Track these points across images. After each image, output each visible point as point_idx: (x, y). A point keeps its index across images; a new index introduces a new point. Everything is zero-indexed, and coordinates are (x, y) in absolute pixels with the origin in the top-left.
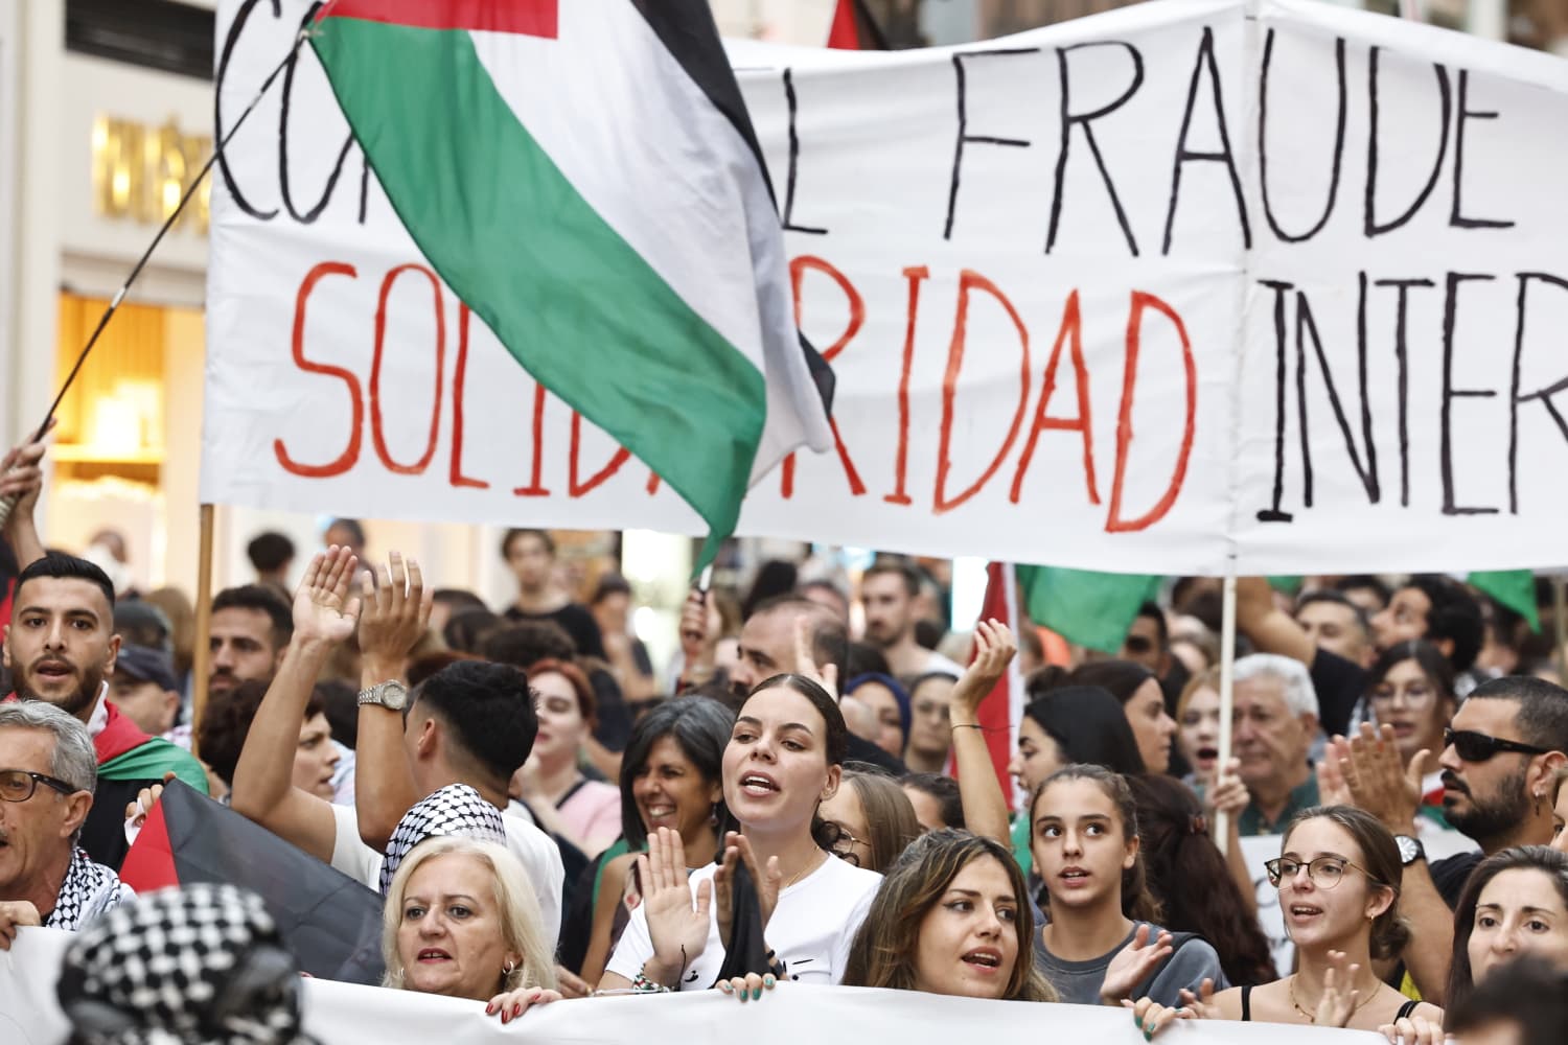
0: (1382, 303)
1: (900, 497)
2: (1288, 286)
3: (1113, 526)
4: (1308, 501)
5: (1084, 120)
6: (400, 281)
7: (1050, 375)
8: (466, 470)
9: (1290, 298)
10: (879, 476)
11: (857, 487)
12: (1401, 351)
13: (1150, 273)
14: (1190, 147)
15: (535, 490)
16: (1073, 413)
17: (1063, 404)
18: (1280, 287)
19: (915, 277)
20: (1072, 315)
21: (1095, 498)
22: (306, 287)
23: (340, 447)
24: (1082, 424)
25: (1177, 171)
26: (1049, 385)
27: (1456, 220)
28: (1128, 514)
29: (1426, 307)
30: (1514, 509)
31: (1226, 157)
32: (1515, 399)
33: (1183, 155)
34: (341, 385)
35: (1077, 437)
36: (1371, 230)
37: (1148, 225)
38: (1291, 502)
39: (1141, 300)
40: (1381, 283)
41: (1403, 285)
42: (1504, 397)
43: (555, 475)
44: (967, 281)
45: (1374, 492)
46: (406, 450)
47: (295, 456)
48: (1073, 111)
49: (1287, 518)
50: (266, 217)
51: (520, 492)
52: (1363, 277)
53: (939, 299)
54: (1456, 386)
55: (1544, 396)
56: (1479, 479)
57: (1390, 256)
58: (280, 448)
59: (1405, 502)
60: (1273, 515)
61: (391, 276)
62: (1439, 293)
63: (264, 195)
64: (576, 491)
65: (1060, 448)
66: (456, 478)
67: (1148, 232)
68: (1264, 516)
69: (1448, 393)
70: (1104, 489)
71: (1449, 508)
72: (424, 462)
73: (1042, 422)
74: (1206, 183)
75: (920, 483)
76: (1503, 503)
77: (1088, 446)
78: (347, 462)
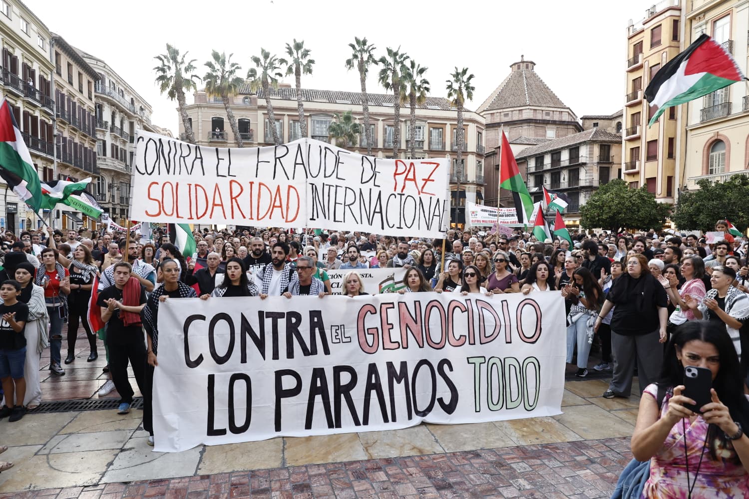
0: (326, 188)
1: (251, 218)
3: (286, 221)
4: (318, 217)
5: (279, 158)
6: (166, 185)
7: (275, 199)
8: (180, 215)
9: (314, 186)
11: (244, 217)
12: (329, 196)
13: (291, 182)
14: (297, 162)
15: (191, 218)
16: (279, 205)
17: (277, 204)
18: (313, 184)
19: (251, 183)
20: (278, 189)
21: (283, 218)
22: (150, 186)
23: (157, 212)
24: (281, 206)
25: (295, 166)
26: (275, 201)
27: (337, 178)
28: (289, 220)
29: (333, 189)
31: (303, 164)
33: (296, 164)
34: (157, 202)
35: (280, 209)
36: (325, 177)
37: (290, 175)
38: (315, 217)
39: (290, 187)
41: (330, 186)
42: (343, 205)
43: (194, 216)
44: (260, 184)
45: (325, 218)
46: (169, 212)
47: (149, 213)
48: (277, 157)
49: (315, 220)
50: (143, 174)
51: (189, 219)
52: (324, 184)
53: (255, 187)
57: (328, 181)
58: (146, 212)
59: (329, 219)
60: (312, 219)
61: (164, 184)
62: (335, 188)
63: (143, 171)
64: (198, 218)
65: (277, 211)
66: (178, 217)
67: (291, 176)
68: (311, 219)
69: (335, 203)
70: (285, 216)
71: (335, 221)
72: (172, 214)
73: (274, 206)
74: (300, 168)
75: (255, 216)
76: (343, 221)
77: (282, 210)
78: (159, 214)
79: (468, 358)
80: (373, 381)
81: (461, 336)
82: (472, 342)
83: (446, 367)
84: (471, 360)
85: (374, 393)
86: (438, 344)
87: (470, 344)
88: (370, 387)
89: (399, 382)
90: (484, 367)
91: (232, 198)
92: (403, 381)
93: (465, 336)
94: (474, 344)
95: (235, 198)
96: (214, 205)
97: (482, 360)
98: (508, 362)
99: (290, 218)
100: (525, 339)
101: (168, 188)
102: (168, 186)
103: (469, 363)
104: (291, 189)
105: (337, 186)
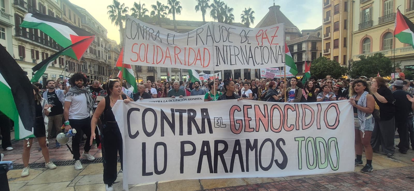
1: (185, 65)
2: (217, 46)
3: (203, 67)
4: (220, 64)
5: (198, 34)
10: (183, 62)
11: (182, 64)
12: (227, 52)
13: (205, 46)
14: (208, 35)
15: (154, 63)
17: (199, 58)
18: (216, 46)
19: (185, 48)
20: (199, 51)
21: (202, 65)
22: (133, 45)
23: (136, 60)
24: (200, 59)
26: (197, 56)
27: (229, 41)
29: (228, 48)
30: (236, 65)
31: (211, 36)
32: (235, 56)
33: (207, 36)
34: (136, 54)
35: (200, 60)
36: (224, 42)
37: (205, 42)
38: (219, 64)
39: (205, 49)
40: (225, 46)
41: (227, 46)
42: (234, 55)
43: (155, 62)
44: (190, 48)
45: (225, 64)
46: (142, 60)
47: (132, 60)
49: (218, 66)
50: (130, 39)
51: (152, 63)
52: (223, 45)
53: (187, 50)
54: (231, 54)
55: (237, 55)
56: (233, 62)
57: (225, 44)
58: (131, 59)
59: (227, 64)
60: (217, 65)
61: (141, 45)
63: (130, 37)
64: (157, 64)
66: (147, 62)
68: (216, 66)
69: (231, 55)
70: (203, 64)
71: (231, 64)
72: (144, 61)
73: (197, 59)
74: (209, 38)
75: (187, 64)
76: (235, 64)
77: (201, 61)
78: (137, 61)
79: (295, 138)
80: (237, 149)
81: (291, 125)
82: (298, 128)
83: (281, 143)
84: (296, 139)
85: (237, 156)
86: (277, 129)
87: (296, 130)
88: (235, 152)
89: (252, 150)
90: (304, 143)
91: (175, 54)
92: (254, 150)
93: (294, 125)
94: (299, 130)
95: (177, 54)
96: (166, 57)
97: (303, 139)
98: (318, 140)
99: (206, 65)
100: (329, 126)
101: (143, 47)
102: (143, 46)
103: (295, 141)
104: (206, 50)
105: (230, 46)
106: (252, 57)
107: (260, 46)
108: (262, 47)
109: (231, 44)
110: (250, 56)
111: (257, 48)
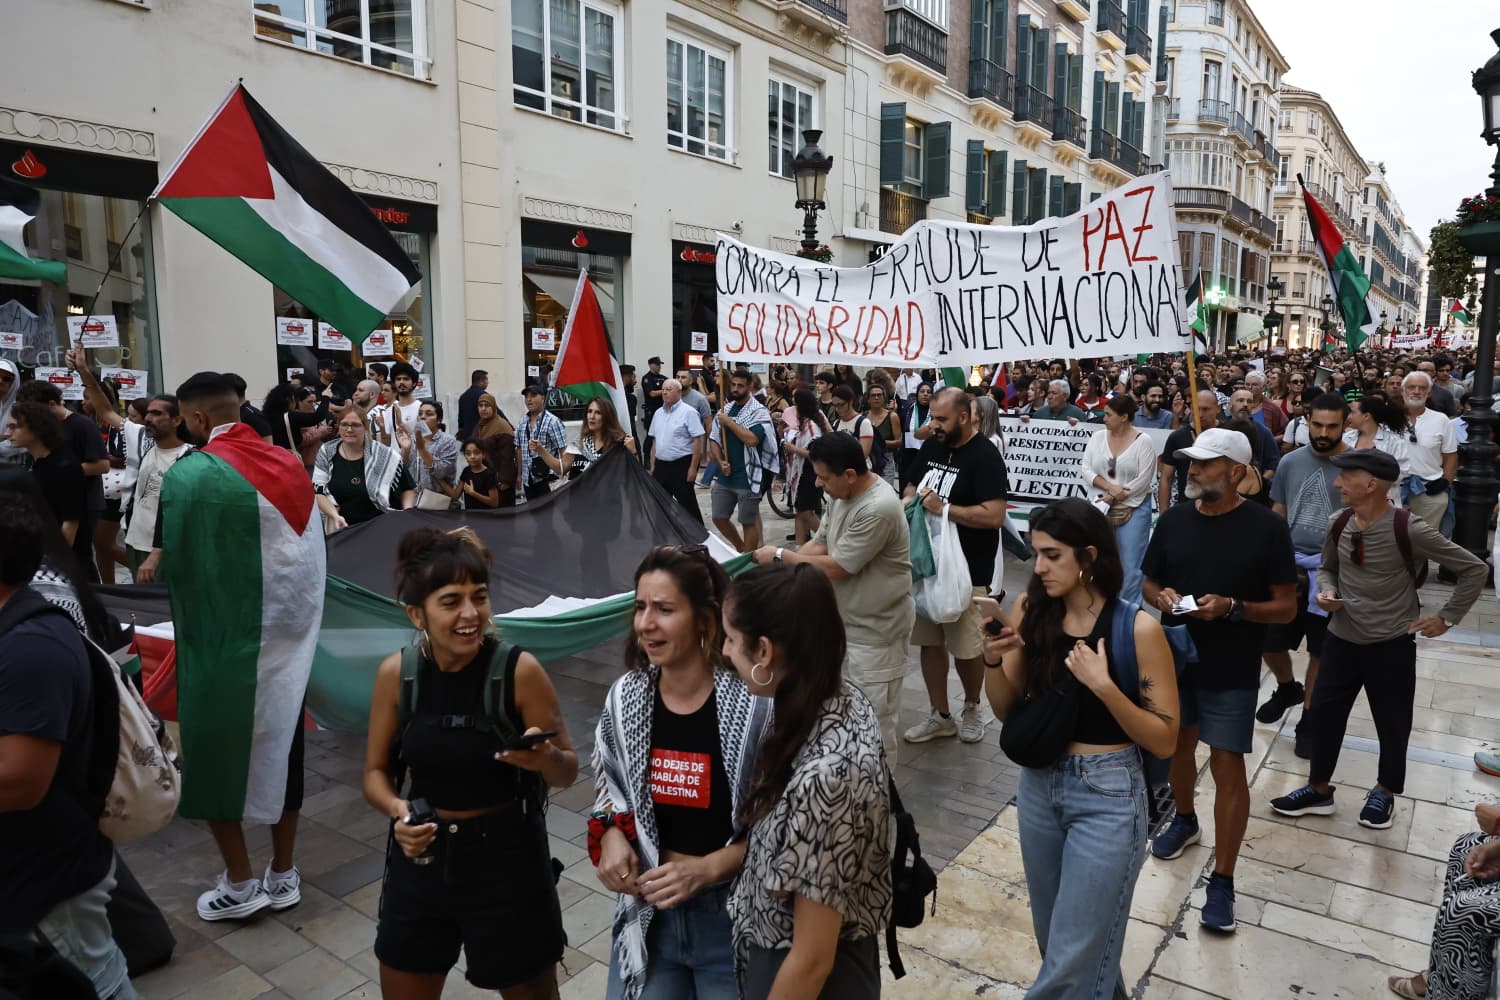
0: (966, 296)
1: (856, 353)
3: (906, 358)
4: (951, 349)
5: (898, 264)
6: (751, 308)
7: (892, 327)
8: (765, 350)
9: (942, 298)
10: (851, 346)
11: (847, 352)
12: (971, 308)
13: (912, 297)
14: (917, 263)
15: (778, 354)
16: (897, 336)
17: (895, 334)
18: (940, 294)
20: (897, 312)
21: (901, 355)
22: (732, 310)
23: (739, 346)
24: (899, 339)
26: (892, 329)
27: (983, 273)
28: (910, 356)
29: (977, 296)
30: (1001, 347)
31: (924, 264)
32: (1000, 319)
33: (916, 266)
34: (739, 332)
36: (962, 278)
37: (911, 285)
38: (947, 349)
39: (911, 304)
40: (966, 291)
41: (971, 291)
42: (997, 319)
43: (782, 351)
44: (874, 308)
45: (967, 346)
46: (753, 347)
47: (734, 348)
49: (947, 353)
50: (725, 293)
51: (775, 355)
52: (961, 290)
55: (1007, 317)
56: (993, 341)
57: (967, 284)
58: (731, 347)
59: (974, 347)
60: (943, 352)
61: (749, 306)
62: (980, 293)
63: (725, 289)
64: (787, 354)
65: (894, 342)
66: (763, 352)
67: (911, 288)
68: (941, 353)
69: (984, 318)
70: (903, 351)
71: (986, 348)
72: (757, 349)
73: (890, 337)
75: (861, 350)
76: (999, 345)
77: (900, 342)
78: (741, 349)
91: (831, 328)
95: (835, 328)
96: (808, 334)
99: (911, 352)
101: (753, 314)
102: (753, 309)
104: (913, 307)
105: (983, 288)
106: (1065, 316)
107: (1094, 275)
108: (1102, 277)
109: (986, 281)
110: (1060, 313)
111: (1085, 281)
